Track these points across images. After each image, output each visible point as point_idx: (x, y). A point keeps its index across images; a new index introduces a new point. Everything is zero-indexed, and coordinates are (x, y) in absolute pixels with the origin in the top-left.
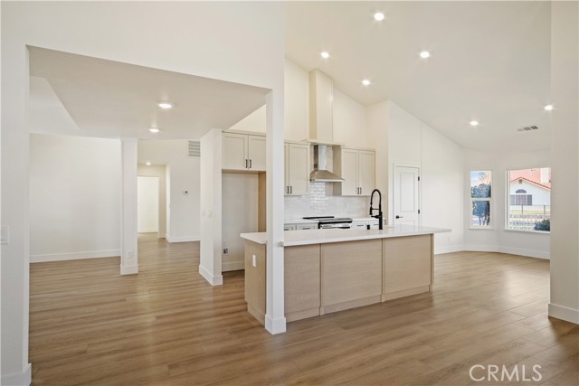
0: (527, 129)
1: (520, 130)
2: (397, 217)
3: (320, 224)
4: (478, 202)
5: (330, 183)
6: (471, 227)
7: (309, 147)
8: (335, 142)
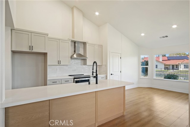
0: (163, 37)
1: (160, 38)
2: (112, 74)
3: (74, 78)
4: (144, 67)
5: (82, 59)
6: (141, 78)
7: (70, 42)
8: (84, 41)
